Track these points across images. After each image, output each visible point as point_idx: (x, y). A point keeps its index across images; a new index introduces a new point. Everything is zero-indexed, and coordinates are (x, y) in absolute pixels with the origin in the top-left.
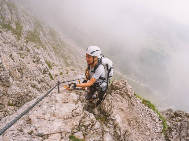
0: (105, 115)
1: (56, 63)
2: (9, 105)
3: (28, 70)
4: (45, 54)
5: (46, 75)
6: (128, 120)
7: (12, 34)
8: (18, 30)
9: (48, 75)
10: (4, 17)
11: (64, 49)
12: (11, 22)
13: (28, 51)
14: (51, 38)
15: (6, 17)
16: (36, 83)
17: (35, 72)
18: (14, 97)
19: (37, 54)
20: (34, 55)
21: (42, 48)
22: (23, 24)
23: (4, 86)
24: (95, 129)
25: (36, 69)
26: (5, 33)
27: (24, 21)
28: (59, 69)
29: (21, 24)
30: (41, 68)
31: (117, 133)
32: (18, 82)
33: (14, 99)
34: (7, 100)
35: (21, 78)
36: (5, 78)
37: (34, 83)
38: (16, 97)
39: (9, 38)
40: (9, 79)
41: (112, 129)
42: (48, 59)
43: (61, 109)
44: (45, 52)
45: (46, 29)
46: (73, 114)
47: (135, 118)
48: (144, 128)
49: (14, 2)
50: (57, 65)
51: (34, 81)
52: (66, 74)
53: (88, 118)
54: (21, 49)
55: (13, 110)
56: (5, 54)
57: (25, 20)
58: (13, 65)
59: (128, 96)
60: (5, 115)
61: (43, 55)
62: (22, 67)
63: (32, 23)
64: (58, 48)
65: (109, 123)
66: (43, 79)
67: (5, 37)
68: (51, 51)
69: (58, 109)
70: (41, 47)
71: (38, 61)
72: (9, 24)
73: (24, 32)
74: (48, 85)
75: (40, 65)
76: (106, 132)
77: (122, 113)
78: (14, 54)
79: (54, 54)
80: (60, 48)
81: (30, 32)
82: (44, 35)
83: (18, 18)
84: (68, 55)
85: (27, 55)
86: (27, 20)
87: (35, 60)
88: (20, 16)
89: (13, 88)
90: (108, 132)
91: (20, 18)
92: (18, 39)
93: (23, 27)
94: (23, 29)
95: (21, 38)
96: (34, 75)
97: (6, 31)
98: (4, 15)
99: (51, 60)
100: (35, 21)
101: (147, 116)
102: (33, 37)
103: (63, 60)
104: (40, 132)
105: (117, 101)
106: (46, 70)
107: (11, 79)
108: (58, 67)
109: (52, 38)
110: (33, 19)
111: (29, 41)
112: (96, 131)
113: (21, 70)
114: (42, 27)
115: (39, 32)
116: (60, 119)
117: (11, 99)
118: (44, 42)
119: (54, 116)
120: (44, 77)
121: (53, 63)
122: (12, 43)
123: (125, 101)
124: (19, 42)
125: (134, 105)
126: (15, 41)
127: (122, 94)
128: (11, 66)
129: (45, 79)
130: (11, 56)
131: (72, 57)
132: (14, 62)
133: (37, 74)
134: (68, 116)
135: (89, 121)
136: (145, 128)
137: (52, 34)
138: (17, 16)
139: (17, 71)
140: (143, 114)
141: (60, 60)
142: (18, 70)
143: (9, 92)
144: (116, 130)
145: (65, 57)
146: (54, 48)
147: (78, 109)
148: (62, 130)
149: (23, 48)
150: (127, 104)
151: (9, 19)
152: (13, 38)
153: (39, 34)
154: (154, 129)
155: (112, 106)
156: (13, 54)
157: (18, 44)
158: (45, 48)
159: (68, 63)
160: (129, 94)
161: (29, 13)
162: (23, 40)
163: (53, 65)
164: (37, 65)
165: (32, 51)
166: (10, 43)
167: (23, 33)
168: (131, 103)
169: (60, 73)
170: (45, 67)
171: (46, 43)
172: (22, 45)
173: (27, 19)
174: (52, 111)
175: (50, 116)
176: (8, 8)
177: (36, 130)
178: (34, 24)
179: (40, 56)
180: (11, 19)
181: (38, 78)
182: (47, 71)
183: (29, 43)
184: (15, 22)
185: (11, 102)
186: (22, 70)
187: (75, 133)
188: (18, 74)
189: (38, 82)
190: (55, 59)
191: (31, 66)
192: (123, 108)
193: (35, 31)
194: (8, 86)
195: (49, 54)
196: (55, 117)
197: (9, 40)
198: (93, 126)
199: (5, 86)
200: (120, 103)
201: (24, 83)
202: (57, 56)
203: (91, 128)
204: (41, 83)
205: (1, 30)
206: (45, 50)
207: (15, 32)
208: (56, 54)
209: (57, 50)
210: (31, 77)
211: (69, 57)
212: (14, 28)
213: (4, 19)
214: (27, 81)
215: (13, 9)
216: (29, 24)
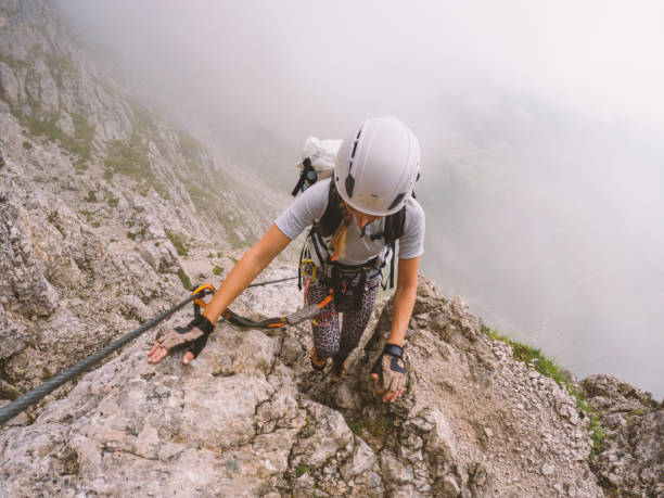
0: (385, 412)
1: (201, 238)
3: (109, 262)
4: (165, 210)
5: (168, 275)
6: (476, 425)
7: (63, 153)
8: (79, 138)
9: (176, 277)
10: (36, 99)
11: (225, 194)
12: (60, 113)
13: (113, 202)
14: (183, 161)
15: (44, 98)
16: (137, 302)
17: (132, 267)
18: (64, 353)
19: (141, 210)
20: (129, 215)
21: (156, 194)
22: (96, 121)
23: (30, 318)
24: (355, 476)
25: (137, 258)
26: (39, 148)
27: (98, 110)
28: (211, 256)
29: (90, 119)
30: (153, 254)
31: (447, 487)
32: (77, 301)
33: (64, 358)
34: (39, 363)
35: (87, 287)
36: (32, 288)
37: (130, 302)
38: (70, 350)
39: (53, 166)
40: (45, 293)
41: (423, 470)
42: (177, 227)
43: (207, 403)
44: (165, 205)
45: (167, 134)
46: (260, 424)
47: (501, 417)
48: (533, 450)
49: (69, 53)
50: (202, 246)
51: (131, 296)
53: (321, 432)
54: (92, 198)
56: (34, 211)
57: (100, 106)
58: (62, 245)
59: (463, 334)
60: (34, 416)
61: (159, 215)
62: (90, 251)
63: (122, 112)
64: (207, 191)
65: (407, 446)
66: (159, 290)
67: (41, 163)
68: (185, 201)
69: (195, 406)
70: (152, 189)
71: (143, 233)
72: (53, 122)
73: (99, 144)
75: (149, 246)
76: (401, 483)
77: (448, 401)
78: (65, 211)
79: (194, 211)
80: (213, 191)
81: (118, 143)
82: (164, 153)
83: (80, 103)
84: (236, 214)
85: (108, 215)
86: (107, 108)
87: (133, 231)
88: (85, 94)
89: (60, 323)
90: (406, 483)
91: (86, 102)
92: (81, 166)
93: (97, 130)
94: (96, 137)
95: (89, 163)
96: (128, 278)
97: (44, 143)
98: (36, 91)
99: (184, 230)
100: (134, 111)
101: (539, 406)
102: (127, 160)
103: (223, 230)
105: (427, 355)
106: (169, 260)
107: (51, 293)
108: (207, 252)
109: (187, 163)
110: (126, 104)
111: (115, 171)
112: (358, 480)
113: (87, 261)
114: (156, 128)
115: (147, 143)
116: (204, 450)
117: (53, 358)
118: (160, 172)
119: (177, 436)
120: (162, 282)
121: (192, 240)
122: (61, 179)
123: (454, 356)
124: (83, 177)
125: (489, 368)
126: (72, 172)
127: (440, 330)
128: (52, 249)
129: (164, 289)
130: (53, 218)
131: (251, 218)
132: (64, 236)
133: (140, 273)
134: (240, 433)
135: (327, 444)
137: (188, 148)
138: (76, 95)
139: (75, 266)
140: (524, 399)
141: (211, 230)
142: (77, 261)
143: (48, 336)
144: (439, 474)
145: (227, 220)
146: (194, 193)
147: (281, 398)
149: (96, 194)
150: (465, 366)
151: (52, 106)
152: (65, 163)
153: (147, 150)
154: (567, 451)
155: (412, 375)
156: (60, 212)
157: (82, 182)
158: (164, 194)
159: (238, 237)
160: (468, 329)
161: (114, 84)
162: (96, 170)
163: (192, 244)
164: (138, 247)
165: (123, 203)
166: (56, 179)
167: (97, 147)
168: (480, 360)
169: (212, 267)
170: (165, 250)
171: (168, 176)
172: (94, 185)
173: (109, 104)
174: (168, 417)
176: (51, 72)
178: (131, 120)
179: (150, 218)
180: (60, 106)
181: (143, 285)
182: (172, 264)
183: (116, 177)
184: (72, 115)
185: (53, 370)
186: (92, 263)
188: (77, 275)
189: (143, 299)
190: (197, 227)
191: (120, 249)
192: (451, 382)
193: (135, 140)
194: (46, 317)
195: (178, 212)
196: (180, 440)
197: (54, 172)
198: (344, 462)
199: (34, 318)
200: (436, 361)
201: (98, 305)
202: (205, 216)
203: (338, 470)
204: (154, 302)
205: (26, 139)
206: (167, 197)
207: (70, 147)
208: (202, 212)
209: (204, 199)
210: (119, 283)
211: (242, 221)
212: (69, 134)
213: (35, 105)
214: (108, 298)
215: (66, 73)
216: (116, 119)
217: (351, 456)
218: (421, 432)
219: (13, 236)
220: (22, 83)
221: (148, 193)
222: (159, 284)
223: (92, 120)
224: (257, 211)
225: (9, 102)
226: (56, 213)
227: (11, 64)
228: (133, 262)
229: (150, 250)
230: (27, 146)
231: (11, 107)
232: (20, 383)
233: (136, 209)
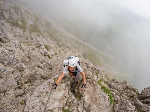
0: (80, 95)
1: (52, 46)
2: (26, 83)
3: (34, 55)
4: (44, 39)
7: (20, 29)
8: (23, 25)
9: (47, 57)
10: (12, 18)
11: (57, 34)
12: (18, 20)
13: (32, 39)
15: (14, 17)
17: (38, 56)
19: (39, 41)
20: (36, 42)
21: (41, 36)
22: (26, 20)
26: (14, 29)
27: (27, 18)
28: (54, 50)
29: (25, 20)
30: (42, 52)
31: (84, 106)
32: (28, 66)
33: (28, 78)
34: (24, 80)
35: (30, 62)
37: (39, 64)
38: (29, 76)
39: (18, 32)
40: (23, 66)
42: (46, 43)
44: (44, 38)
45: (43, 22)
46: (63, 97)
49: (19, 6)
51: (39, 63)
52: (59, 53)
54: (27, 39)
55: (28, 86)
57: (27, 17)
58: (24, 54)
59: (93, 84)
62: (29, 54)
63: (33, 19)
64: (53, 34)
65: (81, 100)
66: (44, 60)
67: (15, 32)
68: (48, 37)
70: (41, 35)
71: (40, 46)
72: (17, 22)
74: (48, 64)
76: (80, 105)
77: (88, 94)
78: (23, 46)
79: (50, 39)
80: (54, 34)
81: (32, 25)
82: (42, 26)
83: (22, 17)
84: (59, 39)
85: (31, 42)
87: (37, 46)
88: (24, 15)
89: (26, 71)
91: (24, 17)
92: (24, 31)
94: (27, 24)
95: (26, 30)
96: (38, 59)
97: (15, 27)
98: (12, 16)
99: (48, 44)
100: (35, 17)
102: (34, 29)
103: (57, 43)
104: (49, 109)
106: (46, 53)
108: (53, 49)
109: (48, 28)
110: (33, 16)
112: (75, 104)
113: (29, 56)
114: (40, 20)
115: (39, 24)
116: (57, 101)
118: (42, 31)
119: (54, 99)
120: (45, 59)
121: (50, 46)
122: (20, 35)
123: (91, 88)
124: (25, 34)
125: (95, 90)
126: (23, 33)
127: (90, 83)
128: (22, 55)
130: (21, 49)
131: (63, 40)
132: (24, 52)
133: (40, 57)
134: (61, 99)
135: (71, 99)
136: (100, 104)
137: (48, 24)
138: (21, 15)
139: (27, 58)
141: (54, 43)
142: (27, 57)
143: (24, 74)
145: (58, 40)
146: (50, 35)
148: (59, 106)
149: (28, 38)
150: (92, 90)
151: (16, 19)
152: (21, 31)
153: (38, 26)
157: (25, 35)
159: (60, 44)
161: (30, 11)
162: (28, 32)
164: (39, 51)
167: (28, 27)
168: (94, 89)
169: (55, 53)
170: (45, 51)
171: (44, 32)
172: (27, 35)
173: (29, 16)
176: (15, 11)
178: (34, 19)
179: (41, 43)
180: (18, 18)
181: (41, 60)
182: (46, 54)
183: (32, 33)
184: (21, 20)
185: (26, 81)
186: (30, 56)
187: (64, 107)
188: (28, 59)
189: (41, 63)
190: (51, 43)
191: (36, 52)
192: (90, 92)
193: (36, 24)
194: (23, 70)
195: (46, 40)
196: (55, 100)
197: (18, 34)
199: (21, 71)
200: (88, 88)
201: (32, 65)
202: (52, 40)
204: (43, 63)
205: (11, 27)
206: (44, 37)
207: (21, 27)
208: (52, 39)
209: (52, 36)
210: (36, 60)
211: (61, 40)
212: (21, 25)
213: (12, 19)
214: (34, 63)
215: (18, 11)
216: (31, 20)
217: (74, 101)
218: (83, 99)
219: (16, 57)
220: (9, 15)
221: (40, 36)
222: (44, 59)
223: (26, 21)
224: (64, 38)
225: (6, 19)
227: (5, 11)
228: (38, 55)
229: (41, 51)
230: (12, 29)
231: (7, 20)
232: (21, 84)
233: (38, 41)
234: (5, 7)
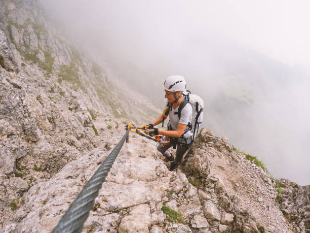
0: (198, 177)
1: (101, 112)
2: (36, 169)
3: (63, 120)
4: (85, 99)
5: (88, 128)
6: (232, 182)
7: (39, 69)
8: (47, 63)
9: (92, 129)
10: (28, 43)
11: (112, 93)
12: (38, 51)
13: (62, 94)
14: (93, 76)
15: (31, 44)
16: (75, 139)
17: (73, 123)
18: (43, 159)
19: (75, 97)
20: (70, 99)
21: (81, 91)
22: (55, 55)
23: (28, 142)
24: (190, 197)
25: (75, 119)
26: (29, 66)
27: (56, 50)
28: (106, 120)
30: (82, 118)
31: (224, 200)
32: (48, 136)
33: (43, 161)
34: (33, 162)
35: (52, 131)
36: (31, 128)
37: (72, 139)
38: (46, 157)
39: (35, 75)
40: (36, 131)
41: (215, 195)
42: (90, 106)
43: (139, 165)
44: (85, 96)
45: (87, 63)
46: (158, 174)
47: (242, 180)
48: (254, 192)
49: (43, 23)
50: (102, 116)
51: (72, 136)
52: (116, 128)
53: (178, 179)
54: (52, 91)
55: (42, 178)
56: (31, 94)
57: (57, 48)
58: (42, 111)
59: (227, 149)
60: (31, 185)
61: (84, 102)
62: (54, 114)
63: (67, 52)
64: (104, 90)
65: (208, 187)
66: (84, 134)
67: (29, 73)
68: (94, 95)
70: (79, 88)
71: (76, 108)
72: (35, 55)
73: (55, 65)
74: (91, 143)
75: (80, 114)
76: (207, 199)
78: (44, 95)
79: (98, 99)
80: (107, 91)
81: (64, 66)
82: (85, 72)
83: (48, 47)
84: (117, 102)
85: (59, 99)
86: (60, 50)
87: (71, 107)
88: (50, 43)
89: (42, 145)
90: (209, 199)
91: (51, 46)
92: (47, 76)
93: (55, 60)
94: (55, 63)
95: (51, 75)
96: (71, 127)
97: (31, 64)
98: (28, 40)
99: (94, 108)
100: (72, 51)
101: (256, 176)
102: (68, 74)
103: (111, 109)
105: (213, 156)
106: (88, 121)
107: (38, 132)
108: (104, 119)
109: (95, 77)
110: (69, 49)
111: (63, 79)
112: (191, 199)
113: (53, 119)
114: (82, 60)
115: (78, 67)
116: (140, 181)
117: (39, 160)
118: (84, 81)
119: (130, 176)
120: (86, 130)
121: (98, 113)
122: (38, 81)
123: (223, 157)
124: (48, 81)
125: (237, 162)
126: (44, 78)
127: (217, 147)
128: (38, 112)
129: (86, 134)
130: (38, 98)
131: (124, 104)
132: (43, 107)
133: (76, 126)
134: (152, 176)
135: (180, 184)
137: (96, 70)
138: (46, 43)
139: (47, 121)
140: (250, 174)
141: (106, 109)
142: (48, 118)
143: (36, 151)
144: (221, 196)
145: (113, 104)
146: (98, 91)
148: (149, 198)
149: (54, 89)
150: (228, 161)
151: (35, 48)
152: (40, 74)
153: (78, 70)
154: (267, 194)
155: (208, 162)
156: (41, 95)
157: (48, 83)
158: (85, 91)
159: (118, 113)
160: (228, 147)
161: (63, 39)
162: (54, 78)
163: (98, 114)
164: (75, 114)
165: (67, 94)
166: (36, 81)
167: (55, 68)
168: (233, 159)
169: (107, 126)
170: (86, 116)
171: (87, 83)
172: (53, 84)
173: (61, 48)
174: (126, 169)
175: (123, 177)
176: (35, 31)
177: (105, 201)
178: (71, 56)
179: (79, 101)
180: (39, 47)
181: (77, 131)
182: (90, 123)
183: (63, 82)
184: (44, 52)
185: (38, 166)
186: (55, 120)
188: (48, 125)
189: (77, 138)
190: (99, 107)
191: (66, 114)
192: (223, 166)
193: (72, 65)
194: (35, 142)
195: (91, 100)
196: (131, 178)
197: (35, 78)
198: (185, 192)
199: (30, 142)
200: (217, 158)
201: (57, 138)
202: (103, 102)
203: (184, 195)
204: (82, 139)
205: (23, 62)
206: (86, 93)
207: (42, 67)
208: (102, 100)
209: (103, 94)
210: (66, 130)
211: (120, 105)
212: (42, 61)
213: (27, 47)
214: (62, 136)
215: (42, 32)
216: (64, 56)
217: (188, 190)
218: (213, 182)
219: (24, 104)
220: (22, 36)
221: (78, 90)
222: (84, 131)
223: (53, 55)
224: (127, 102)
225: (15, 44)
226: (40, 96)
227: (17, 27)
228: (73, 121)
229: (80, 115)
230: (23, 65)
231: (16, 46)
232: (24, 171)
233: (73, 97)
234: (16, 19)
